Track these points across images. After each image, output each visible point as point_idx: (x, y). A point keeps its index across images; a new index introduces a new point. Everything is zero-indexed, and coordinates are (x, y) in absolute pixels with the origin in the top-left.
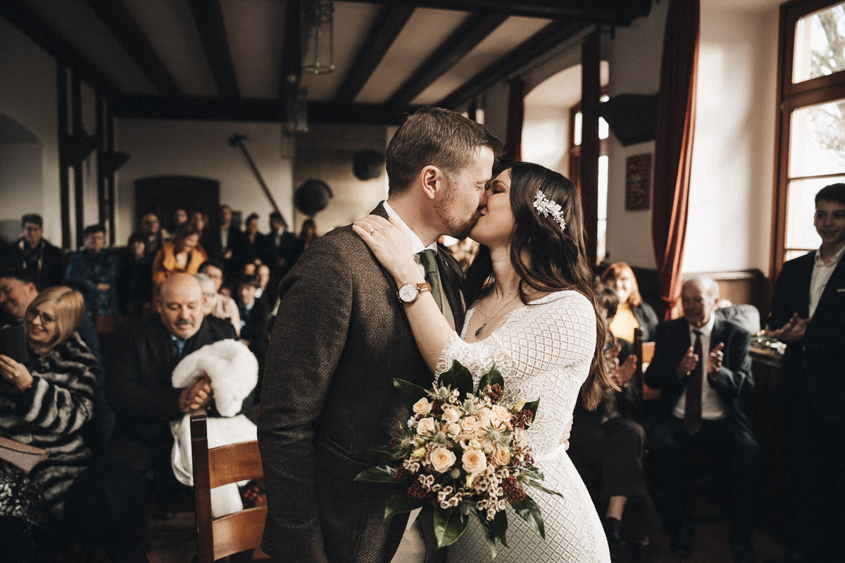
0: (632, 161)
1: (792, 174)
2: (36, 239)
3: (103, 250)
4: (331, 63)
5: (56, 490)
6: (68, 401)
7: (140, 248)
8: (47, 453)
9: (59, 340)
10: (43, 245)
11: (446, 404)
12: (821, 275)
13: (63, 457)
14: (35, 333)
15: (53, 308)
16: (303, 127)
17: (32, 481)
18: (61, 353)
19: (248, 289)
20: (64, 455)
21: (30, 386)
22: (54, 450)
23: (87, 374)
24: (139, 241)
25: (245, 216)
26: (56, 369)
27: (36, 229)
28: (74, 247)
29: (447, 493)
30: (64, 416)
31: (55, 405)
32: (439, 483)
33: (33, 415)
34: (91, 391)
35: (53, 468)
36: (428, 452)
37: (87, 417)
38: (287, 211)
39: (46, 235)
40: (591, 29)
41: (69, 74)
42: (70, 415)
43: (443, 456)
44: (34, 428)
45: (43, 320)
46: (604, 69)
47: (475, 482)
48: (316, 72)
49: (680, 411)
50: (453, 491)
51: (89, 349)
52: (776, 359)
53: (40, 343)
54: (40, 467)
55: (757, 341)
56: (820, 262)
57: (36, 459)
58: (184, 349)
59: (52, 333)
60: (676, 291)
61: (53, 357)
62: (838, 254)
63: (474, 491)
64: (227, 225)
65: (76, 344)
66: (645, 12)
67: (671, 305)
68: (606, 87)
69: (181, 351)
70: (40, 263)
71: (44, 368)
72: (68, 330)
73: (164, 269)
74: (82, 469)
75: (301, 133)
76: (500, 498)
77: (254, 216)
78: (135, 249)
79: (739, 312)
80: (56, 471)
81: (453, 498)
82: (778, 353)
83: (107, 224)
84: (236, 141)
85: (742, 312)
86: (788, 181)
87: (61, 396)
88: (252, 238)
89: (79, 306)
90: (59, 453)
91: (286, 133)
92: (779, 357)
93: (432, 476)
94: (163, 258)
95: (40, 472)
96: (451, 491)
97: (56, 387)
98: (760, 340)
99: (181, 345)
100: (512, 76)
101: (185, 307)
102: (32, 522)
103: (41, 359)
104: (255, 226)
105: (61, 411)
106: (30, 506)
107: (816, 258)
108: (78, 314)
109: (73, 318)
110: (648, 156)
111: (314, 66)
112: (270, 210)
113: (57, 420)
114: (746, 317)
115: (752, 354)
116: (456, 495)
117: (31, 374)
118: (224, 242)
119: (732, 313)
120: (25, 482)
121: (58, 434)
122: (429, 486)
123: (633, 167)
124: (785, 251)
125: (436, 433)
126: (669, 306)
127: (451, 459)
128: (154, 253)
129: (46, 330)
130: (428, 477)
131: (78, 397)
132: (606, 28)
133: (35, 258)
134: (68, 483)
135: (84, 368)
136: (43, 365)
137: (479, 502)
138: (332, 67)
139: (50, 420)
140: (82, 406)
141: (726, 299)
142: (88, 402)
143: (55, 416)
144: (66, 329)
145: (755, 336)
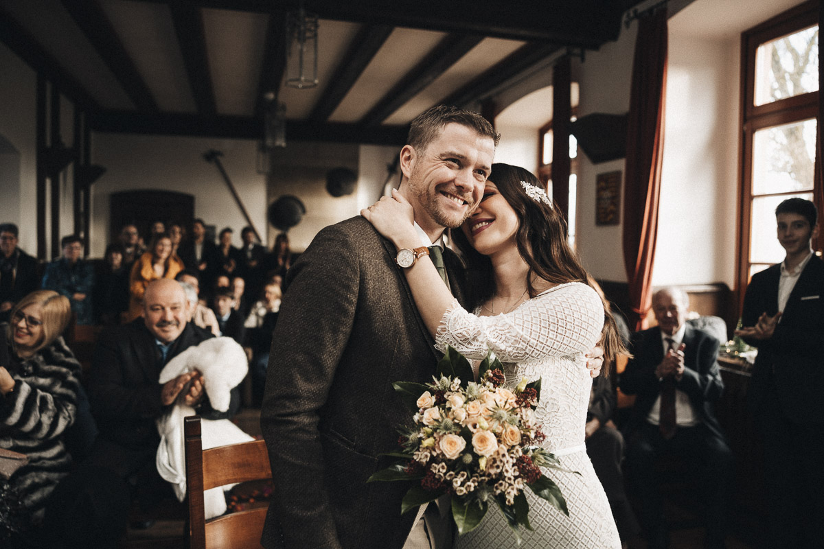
0: (601, 178)
1: (755, 192)
2: (11, 248)
3: (79, 260)
4: (315, 77)
5: (36, 496)
6: (51, 406)
7: (118, 259)
8: (28, 458)
9: (43, 345)
10: (18, 254)
11: (448, 393)
12: (787, 285)
13: (44, 463)
14: (19, 337)
15: (39, 312)
16: (281, 142)
17: (12, 487)
18: (44, 357)
19: (224, 300)
20: (46, 462)
21: (12, 390)
22: (35, 455)
23: (71, 378)
24: (117, 252)
25: (218, 231)
26: (39, 373)
27: (11, 239)
28: (49, 258)
29: (462, 479)
30: (46, 420)
31: (37, 409)
32: (453, 471)
33: (14, 419)
34: (74, 396)
35: (34, 474)
36: (437, 441)
37: (69, 422)
38: (260, 225)
39: (21, 245)
40: (562, 52)
41: (49, 86)
42: (52, 419)
43: (452, 442)
44: (16, 432)
45: (28, 323)
46: (575, 90)
47: (488, 466)
48: (300, 86)
49: (655, 417)
50: (467, 476)
51: (73, 354)
52: (745, 368)
53: (24, 347)
54: (21, 473)
55: (725, 351)
56: (786, 273)
57: (16, 464)
58: (168, 353)
59: (37, 337)
60: (647, 302)
61: (36, 361)
62: (801, 265)
63: (489, 475)
64: (201, 239)
65: (60, 349)
66: (614, 36)
67: (641, 317)
68: (576, 107)
69: (165, 356)
70: (15, 272)
71: (27, 371)
72: (53, 334)
73: (141, 279)
74: (64, 474)
75: (280, 147)
76: (516, 478)
77: (228, 230)
78: (112, 260)
79: (707, 323)
80: (37, 476)
81: (469, 483)
82: (748, 363)
83: (82, 235)
84: (212, 157)
85: (710, 324)
86: (752, 198)
87: (43, 399)
88: (226, 251)
89: (65, 310)
90: (40, 459)
91: (263, 148)
92: (748, 366)
93: (444, 464)
94: (140, 267)
95: (21, 478)
96: (465, 477)
97: (38, 391)
98: (728, 350)
99: (165, 350)
100: (484, 97)
101: (168, 309)
102: (12, 529)
103: (24, 363)
104: (228, 239)
105: (43, 415)
106: (10, 513)
107: (781, 270)
108: (64, 317)
109: (59, 321)
110: (618, 173)
111: (298, 80)
112: (244, 224)
113: (39, 425)
114: (714, 328)
115: (721, 363)
116: (471, 480)
117: (13, 377)
118: (199, 255)
119: (701, 324)
120: (5, 487)
121: (39, 439)
122: (442, 475)
123: (603, 184)
124: (749, 265)
125: (442, 421)
126: (639, 317)
127: (461, 443)
128: (132, 264)
129: (30, 334)
130: (440, 465)
131: (61, 401)
132: (577, 51)
133: (10, 266)
134: (50, 489)
135: (68, 373)
136: (26, 368)
137: (496, 485)
138: (316, 81)
139: (32, 424)
140: (65, 411)
141: (694, 311)
142: (70, 407)
143: (37, 421)
144: (51, 333)
145: (724, 346)
